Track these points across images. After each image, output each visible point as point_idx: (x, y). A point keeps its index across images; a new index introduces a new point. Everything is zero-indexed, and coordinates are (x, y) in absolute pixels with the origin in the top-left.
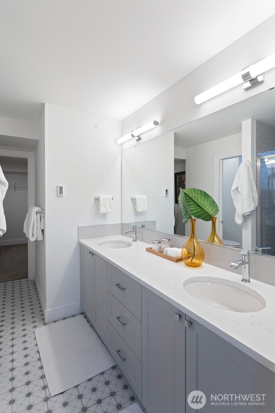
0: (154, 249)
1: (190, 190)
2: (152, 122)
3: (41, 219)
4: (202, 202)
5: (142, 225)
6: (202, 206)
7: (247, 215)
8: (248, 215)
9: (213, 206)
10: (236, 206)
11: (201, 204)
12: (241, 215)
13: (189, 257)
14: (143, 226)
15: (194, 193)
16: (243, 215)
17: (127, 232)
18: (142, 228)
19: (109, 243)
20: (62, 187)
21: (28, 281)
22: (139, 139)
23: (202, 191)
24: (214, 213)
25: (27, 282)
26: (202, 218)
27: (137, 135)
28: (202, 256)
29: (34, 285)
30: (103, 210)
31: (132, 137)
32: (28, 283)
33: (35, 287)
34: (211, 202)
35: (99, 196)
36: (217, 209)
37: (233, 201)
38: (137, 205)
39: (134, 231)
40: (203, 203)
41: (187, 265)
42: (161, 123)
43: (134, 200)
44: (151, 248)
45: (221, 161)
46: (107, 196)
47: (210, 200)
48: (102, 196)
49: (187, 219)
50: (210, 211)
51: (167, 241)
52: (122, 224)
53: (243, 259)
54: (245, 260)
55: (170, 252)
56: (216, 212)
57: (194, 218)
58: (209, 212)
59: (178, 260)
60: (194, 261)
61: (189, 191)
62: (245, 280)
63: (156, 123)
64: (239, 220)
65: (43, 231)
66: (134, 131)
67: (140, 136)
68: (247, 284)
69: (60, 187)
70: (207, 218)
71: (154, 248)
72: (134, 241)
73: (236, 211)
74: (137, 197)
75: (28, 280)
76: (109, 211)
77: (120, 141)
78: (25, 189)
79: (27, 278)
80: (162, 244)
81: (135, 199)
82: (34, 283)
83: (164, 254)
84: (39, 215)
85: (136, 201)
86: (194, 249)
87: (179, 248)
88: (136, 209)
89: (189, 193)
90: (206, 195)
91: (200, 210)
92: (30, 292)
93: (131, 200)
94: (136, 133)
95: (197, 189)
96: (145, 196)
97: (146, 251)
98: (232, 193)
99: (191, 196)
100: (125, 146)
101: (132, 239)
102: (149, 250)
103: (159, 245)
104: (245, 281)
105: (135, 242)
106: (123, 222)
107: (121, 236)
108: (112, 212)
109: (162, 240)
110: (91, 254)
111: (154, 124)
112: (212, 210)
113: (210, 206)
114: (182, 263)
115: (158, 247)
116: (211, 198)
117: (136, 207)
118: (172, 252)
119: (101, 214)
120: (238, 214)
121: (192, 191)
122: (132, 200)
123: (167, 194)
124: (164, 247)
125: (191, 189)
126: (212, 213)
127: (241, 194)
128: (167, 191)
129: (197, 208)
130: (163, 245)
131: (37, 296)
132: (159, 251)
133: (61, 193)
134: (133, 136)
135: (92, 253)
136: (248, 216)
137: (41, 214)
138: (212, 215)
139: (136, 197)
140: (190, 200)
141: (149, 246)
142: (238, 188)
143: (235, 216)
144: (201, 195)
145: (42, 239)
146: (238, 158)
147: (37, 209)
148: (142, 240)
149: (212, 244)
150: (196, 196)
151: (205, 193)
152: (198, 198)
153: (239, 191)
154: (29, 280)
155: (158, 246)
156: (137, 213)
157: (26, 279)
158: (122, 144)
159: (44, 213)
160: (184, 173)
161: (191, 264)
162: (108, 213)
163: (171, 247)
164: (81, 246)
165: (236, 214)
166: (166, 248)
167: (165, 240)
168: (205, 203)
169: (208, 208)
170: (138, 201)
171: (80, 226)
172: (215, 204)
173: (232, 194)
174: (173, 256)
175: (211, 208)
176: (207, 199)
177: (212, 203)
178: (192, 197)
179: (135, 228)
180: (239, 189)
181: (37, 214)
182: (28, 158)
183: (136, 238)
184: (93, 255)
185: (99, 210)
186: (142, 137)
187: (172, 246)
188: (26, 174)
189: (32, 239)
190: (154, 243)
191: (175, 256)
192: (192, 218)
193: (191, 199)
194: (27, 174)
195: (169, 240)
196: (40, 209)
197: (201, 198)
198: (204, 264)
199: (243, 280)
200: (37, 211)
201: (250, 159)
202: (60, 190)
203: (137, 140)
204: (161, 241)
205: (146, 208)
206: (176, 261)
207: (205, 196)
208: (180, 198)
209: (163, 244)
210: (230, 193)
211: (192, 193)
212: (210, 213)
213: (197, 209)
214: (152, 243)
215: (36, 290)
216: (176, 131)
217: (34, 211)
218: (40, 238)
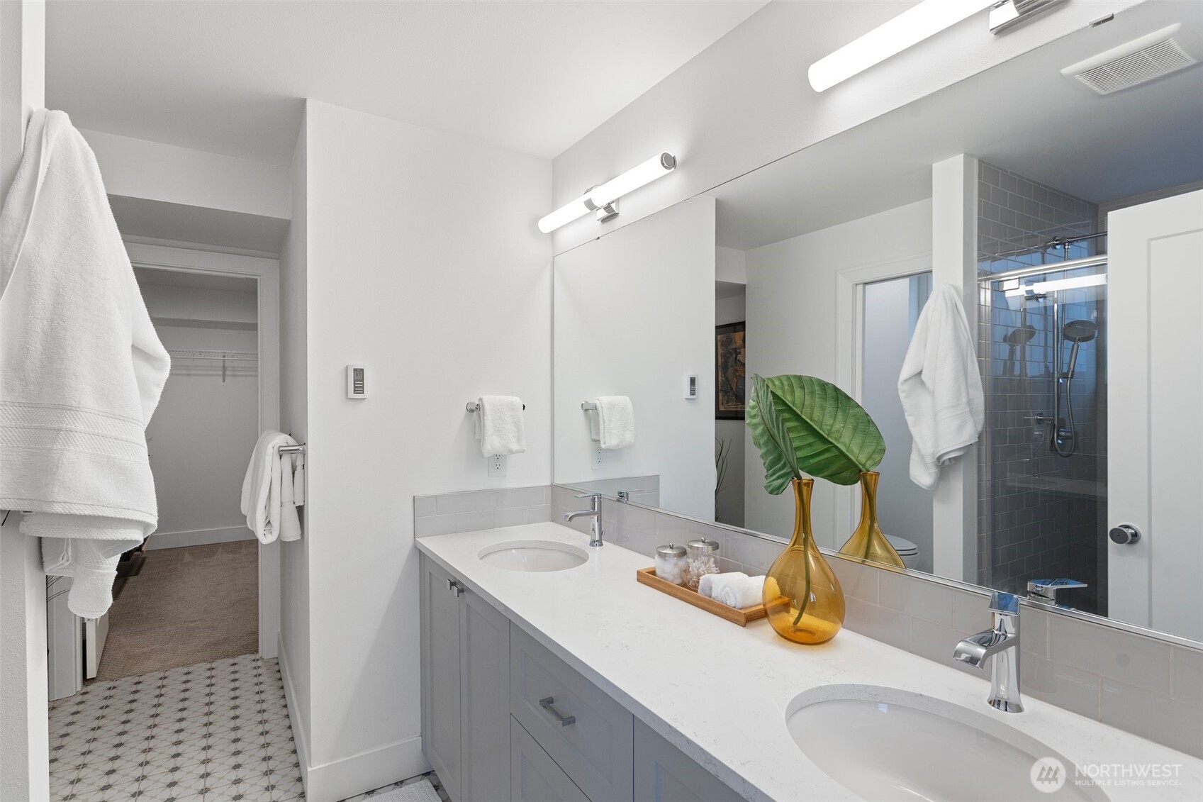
0: (663, 575)
1: (785, 383)
2: (657, 160)
3: (294, 473)
4: (829, 421)
5: (621, 493)
6: (826, 436)
7: (949, 459)
8: (954, 458)
9: (866, 434)
10: (914, 431)
11: (824, 427)
12: (930, 460)
13: (786, 607)
14: (621, 495)
15: (798, 392)
16: (939, 459)
17: (571, 514)
18: (618, 501)
19: (514, 551)
20: (362, 370)
21: (260, 663)
22: (611, 215)
23: (827, 384)
24: (869, 459)
25: (254, 664)
26: (826, 473)
27: (605, 203)
28: (836, 607)
29: (278, 676)
30: (493, 443)
31: (590, 211)
32: (259, 667)
33: (280, 684)
34: (858, 423)
35: (481, 399)
36: (878, 443)
37: (906, 414)
38: (601, 427)
39: (594, 514)
40: (831, 426)
41: (782, 636)
42: (686, 162)
43: (591, 412)
44: (653, 573)
45: (860, 288)
46: (507, 398)
47: (855, 415)
48: (490, 400)
49: (780, 481)
50: (856, 451)
51: (708, 549)
52: (554, 487)
53: (997, 626)
54: (1003, 632)
55: (722, 590)
56: (877, 457)
57: (806, 476)
58: (852, 453)
59: (750, 618)
60: (808, 620)
61: (783, 384)
62: (1002, 703)
63: (669, 161)
64: (922, 476)
65: (300, 510)
66: (594, 190)
67: (613, 206)
68: (1010, 718)
69: (355, 370)
70: (844, 474)
71: (665, 573)
72: (593, 543)
73: (913, 446)
74: (603, 400)
75: (258, 660)
76: (515, 446)
77: (546, 225)
78: (250, 373)
79: (257, 651)
80: (690, 560)
81: (596, 409)
82: (277, 670)
83: (700, 593)
84: (286, 458)
85: (598, 414)
86: (808, 582)
87: (750, 574)
88: (599, 441)
89: (784, 393)
90: (839, 398)
91: (821, 447)
92: (263, 701)
93: (581, 412)
94: (602, 196)
95: (811, 379)
96: (627, 398)
97: (638, 580)
98: (903, 390)
99: (788, 400)
100: (565, 238)
101: (588, 538)
102: (648, 578)
103: (682, 563)
104: (1002, 707)
105: (598, 548)
106: (558, 481)
107: (550, 525)
108: (523, 452)
109: (691, 547)
110: (455, 589)
111: (663, 164)
112: (862, 447)
113: (854, 435)
114: (766, 630)
115: (676, 571)
116: (858, 410)
117: (598, 433)
118: (727, 589)
119: (486, 455)
120: (922, 457)
121: (791, 386)
122: (586, 410)
123: (693, 392)
124: (698, 569)
125: (788, 377)
126: (862, 458)
127: (932, 394)
128: (693, 381)
129: (811, 440)
130: (695, 566)
131: (284, 712)
132: (679, 581)
133: (359, 387)
134: (590, 205)
135: (459, 586)
136: (953, 462)
137: (296, 455)
138: (864, 466)
139: (597, 402)
140: (786, 415)
141: (647, 563)
142: (920, 373)
143: (911, 461)
144: (824, 397)
145: (299, 538)
146: (907, 280)
147: (281, 440)
148: (619, 541)
149: (863, 562)
150: (808, 402)
151: (836, 390)
152: (812, 409)
153: (923, 383)
154: (262, 658)
155: (676, 564)
156: (600, 453)
157: (253, 657)
158: (553, 234)
159: (304, 454)
160: (740, 326)
161: (799, 634)
162: (511, 452)
163: (722, 571)
164: (422, 558)
165: (914, 456)
166: (707, 575)
167: (700, 545)
168: (838, 426)
169: (847, 441)
170: (604, 414)
171: (418, 494)
172: (872, 428)
173: (903, 392)
174: (731, 602)
175: (858, 440)
176: (845, 411)
177: (861, 426)
178: (794, 403)
179: (597, 500)
180: (924, 377)
181: (281, 456)
182: (258, 278)
183: (601, 533)
184: (461, 591)
185: (480, 442)
186: (622, 209)
187: (723, 568)
188: (254, 327)
189: (265, 539)
190: (663, 556)
191: (739, 605)
192: (799, 478)
193: (789, 409)
194: (257, 330)
195: (715, 546)
196: (291, 441)
197: (823, 408)
198: (843, 634)
199: (996, 703)
200: (281, 449)
201: (960, 284)
202: (355, 381)
203: (604, 220)
204: (688, 550)
205: (629, 437)
206: (743, 620)
207: (836, 400)
208: (753, 408)
209: (696, 558)
210: (897, 389)
211: (793, 392)
212: (854, 460)
213: (810, 445)
214: (657, 556)
215: (281, 693)
216: (723, 192)
217: (270, 446)
218: (292, 534)
